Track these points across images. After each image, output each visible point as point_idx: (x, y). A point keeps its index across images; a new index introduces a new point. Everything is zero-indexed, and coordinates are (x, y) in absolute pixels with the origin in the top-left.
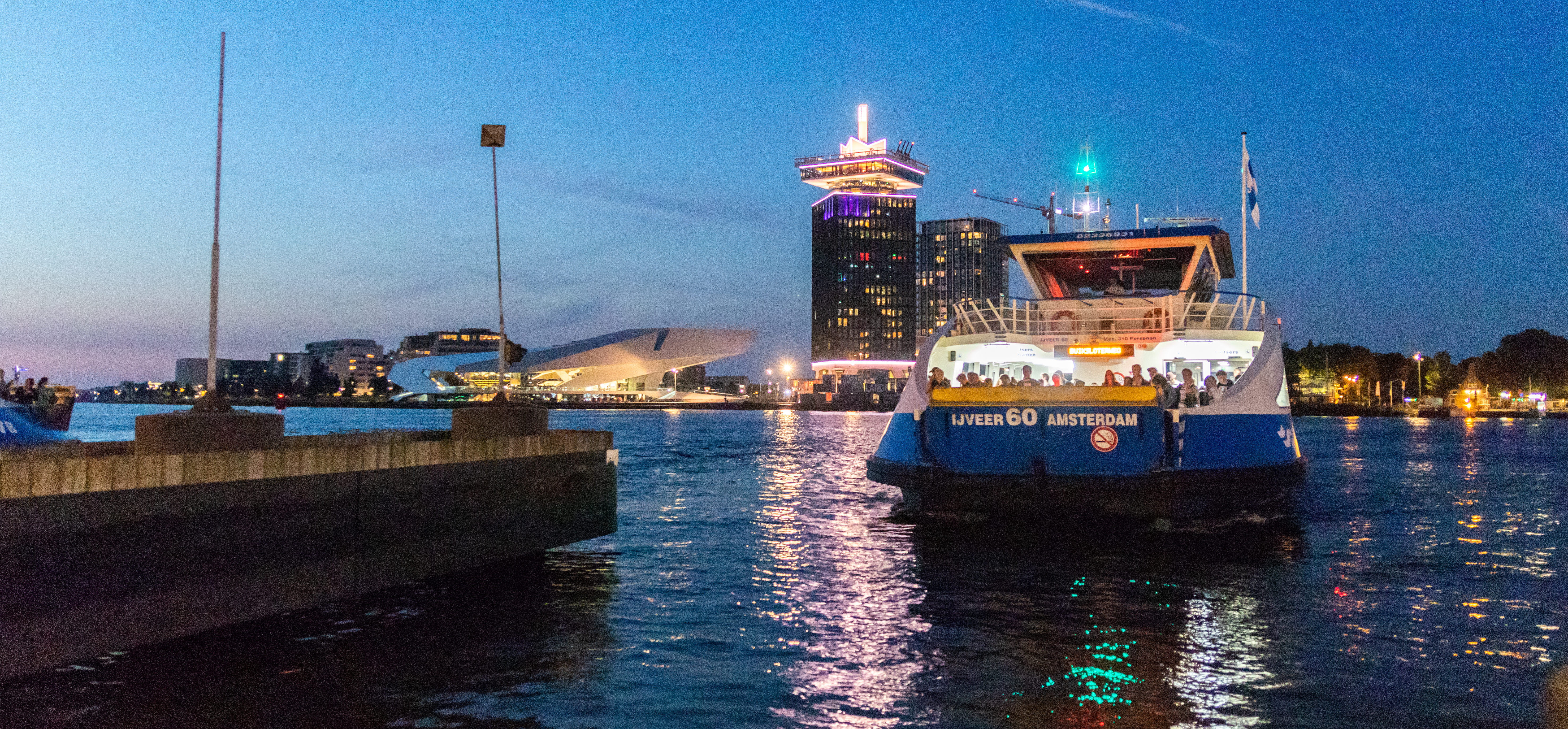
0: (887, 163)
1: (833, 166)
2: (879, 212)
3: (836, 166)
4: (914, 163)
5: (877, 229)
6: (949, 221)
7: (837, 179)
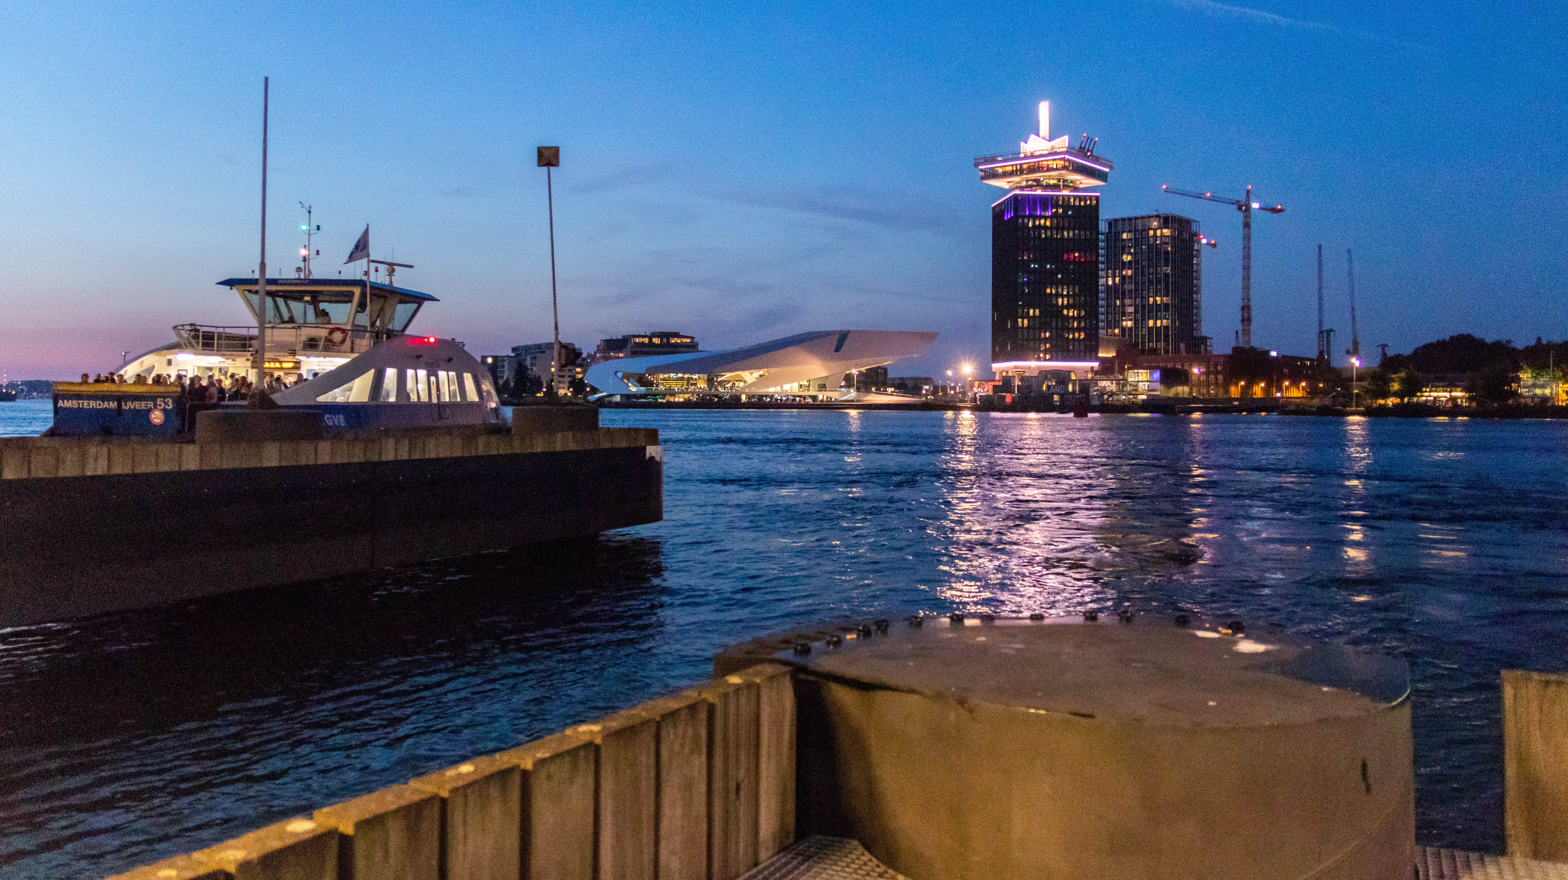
0: (1069, 160)
1: (1012, 165)
2: (1060, 211)
3: (1016, 165)
4: (1096, 160)
5: (1058, 228)
6: (1136, 218)
7: (1016, 179)
